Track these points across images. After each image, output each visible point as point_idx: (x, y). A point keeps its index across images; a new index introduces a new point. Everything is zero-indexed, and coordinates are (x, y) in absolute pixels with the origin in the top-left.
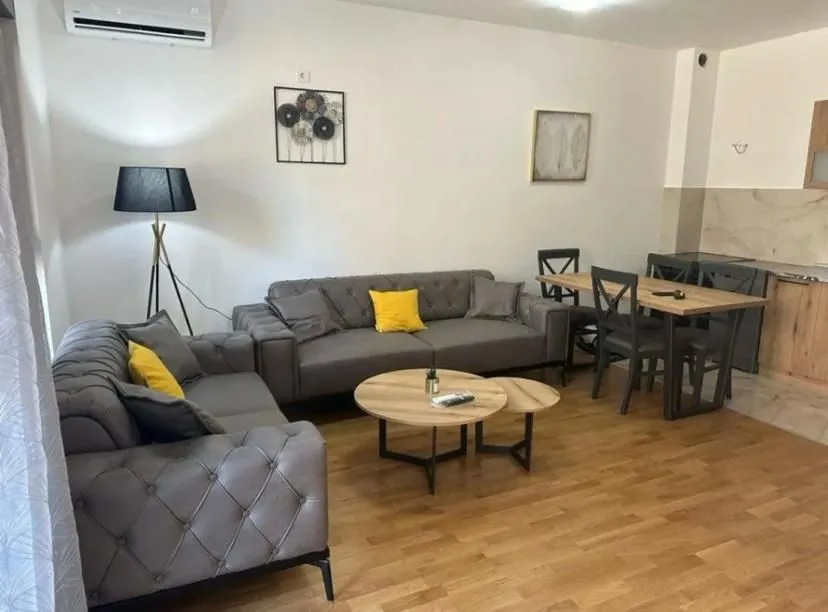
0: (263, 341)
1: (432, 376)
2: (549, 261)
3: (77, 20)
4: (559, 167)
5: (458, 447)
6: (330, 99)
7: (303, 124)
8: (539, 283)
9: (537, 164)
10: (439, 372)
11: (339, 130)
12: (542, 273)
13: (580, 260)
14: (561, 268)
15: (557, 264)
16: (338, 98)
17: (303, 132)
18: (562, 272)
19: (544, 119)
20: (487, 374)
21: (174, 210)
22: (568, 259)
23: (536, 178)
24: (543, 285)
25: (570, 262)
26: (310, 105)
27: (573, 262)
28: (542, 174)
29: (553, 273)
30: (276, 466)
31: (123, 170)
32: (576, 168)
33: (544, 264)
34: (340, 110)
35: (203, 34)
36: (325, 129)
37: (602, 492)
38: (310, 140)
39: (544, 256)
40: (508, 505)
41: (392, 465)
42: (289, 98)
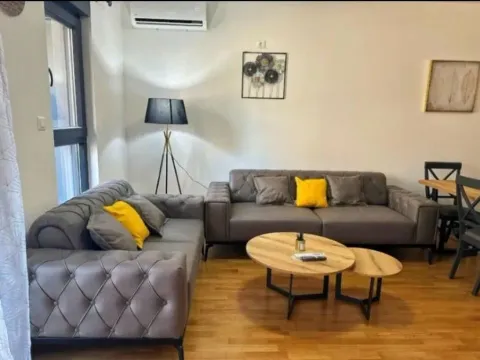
0: (209, 202)
1: (300, 239)
2: (434, 170)
3: (137, 19)
4: (450, 102)
5: (321, 292)
6: (278, 57)
7: (259, 74)
8: (424, 187)
9: (430, 99)
10: (305, 236)
11: (281, 77)
12: (427, 177)
14: (444, 177)
15: (441, 173)
16: (283, 57)
17: (258, 79)
18: (445, 179)
19: (438, 67)
20: (349, 245)
21: (172, 123)
22: (451, 170)
23: (429, 109)
24: (427, 188)
25: (453, 172)
26: (264, 62)
27: (456, 172)
28: (435, 106)
29: (437, 179)
30: (147, 277)
31: (150, 100)
32: (465, 101)
33: (429, 173)
34: (283, 64)
35: (201, 22)
36: (272, 77)
37: (421, 350)
38: (263, 84)
39: (429, 166)
40: (340, 342)
41: (272, 293)
42: (252, 59)
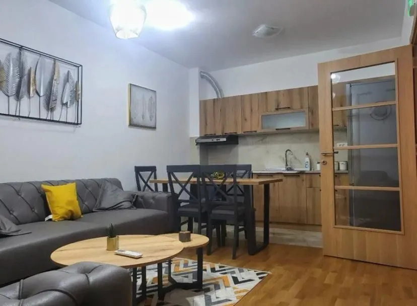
4: (143, 119)
9: (131, 116)
13: (157, 172)
15: (145, 174)
19: (134, 89)
22: (150, 172)
23: (131, 124)
25: (151, 174)
27: (153, 174)
28: (134, 122)
32: (151, 120)
39: (138, 170)
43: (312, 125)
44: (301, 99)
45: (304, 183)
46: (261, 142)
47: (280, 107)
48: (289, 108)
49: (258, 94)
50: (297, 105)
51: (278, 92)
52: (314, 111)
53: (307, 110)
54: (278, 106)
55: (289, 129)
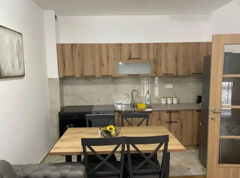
4: (13, 67)
23: (2, 76)
28: (5, 73)
32: (20, 68)
43: (155, 72)
44: (148, 52)
45: (155, 117)
46: (111, 82)
47: (131, 58)
48: (139, 58)
49: (114, 44)
50: (145, 56)
51: (130, 45)
52: (157, 62)
53: (152, 62)
54: (130, 56)
55: (139, 75)
